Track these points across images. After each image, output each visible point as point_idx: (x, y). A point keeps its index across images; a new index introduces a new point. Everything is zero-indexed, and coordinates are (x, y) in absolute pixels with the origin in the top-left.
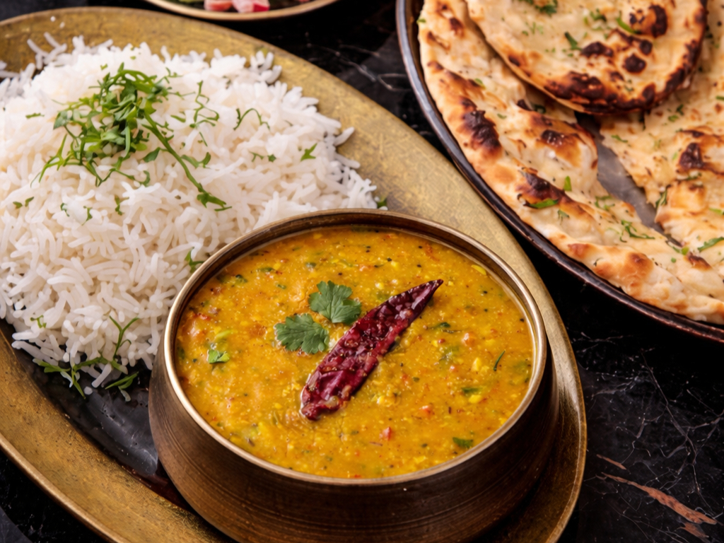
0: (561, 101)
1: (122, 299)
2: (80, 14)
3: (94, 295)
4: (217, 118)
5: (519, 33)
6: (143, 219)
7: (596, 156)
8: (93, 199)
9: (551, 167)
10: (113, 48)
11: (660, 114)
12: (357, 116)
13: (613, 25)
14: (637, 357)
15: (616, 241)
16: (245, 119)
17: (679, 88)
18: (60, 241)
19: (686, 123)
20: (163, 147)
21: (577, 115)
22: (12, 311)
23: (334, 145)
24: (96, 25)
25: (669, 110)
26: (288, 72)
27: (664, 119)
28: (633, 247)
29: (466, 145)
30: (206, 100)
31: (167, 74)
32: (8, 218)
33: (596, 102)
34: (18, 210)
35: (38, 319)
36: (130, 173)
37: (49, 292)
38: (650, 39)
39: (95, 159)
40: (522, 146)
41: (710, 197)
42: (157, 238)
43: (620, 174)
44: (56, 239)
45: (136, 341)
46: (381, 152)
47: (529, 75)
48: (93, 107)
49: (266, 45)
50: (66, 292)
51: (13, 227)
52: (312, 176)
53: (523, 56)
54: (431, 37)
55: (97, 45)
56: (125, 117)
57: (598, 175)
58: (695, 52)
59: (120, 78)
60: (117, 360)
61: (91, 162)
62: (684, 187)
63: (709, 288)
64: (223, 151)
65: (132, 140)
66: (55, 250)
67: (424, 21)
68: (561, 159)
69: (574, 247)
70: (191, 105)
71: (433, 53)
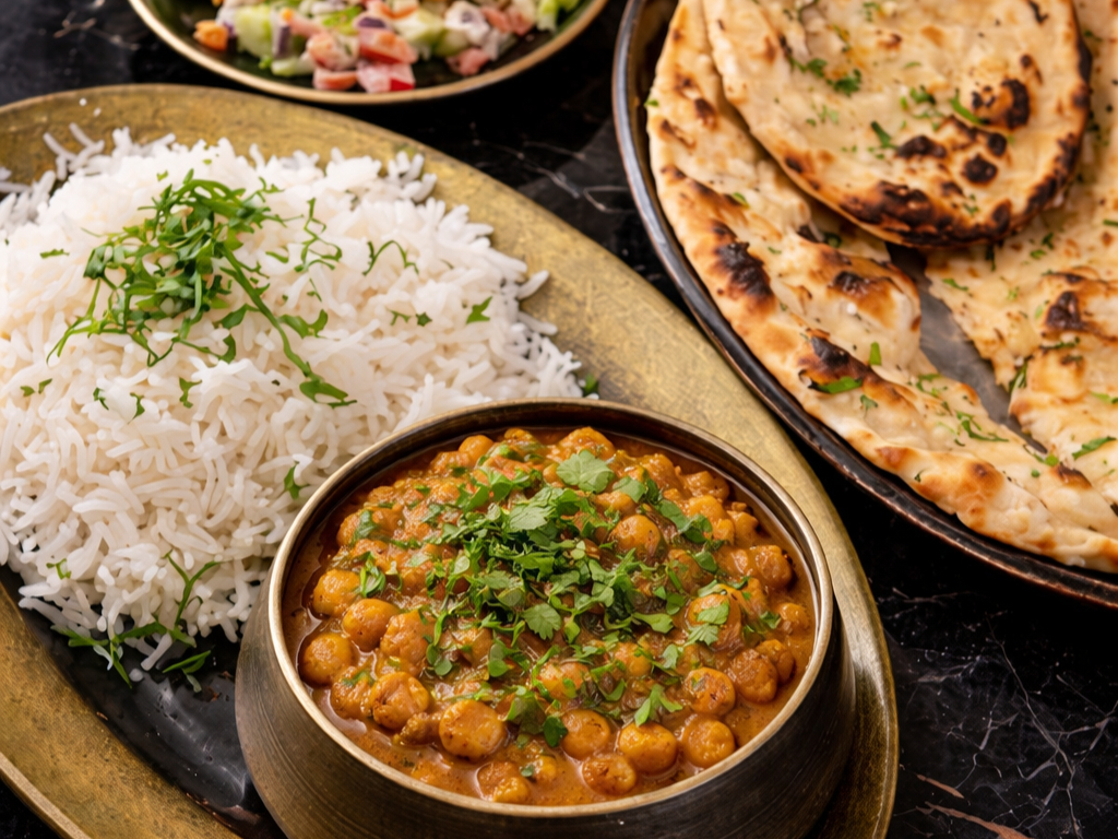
0: (865, 227)
1: (190, 533)
2: (124, 95)
3: (144, 530)
4: (339, 254)
5: (801, 122)
6: (222, 415)
7: (918, 311)
8: (145, 383)
9: (850, 329)
10: (176, 146)
11: (1017, 248)
12: (552, 253)
13: (946, 110)
14: (979, 625)
15: (950, 444)
16: (381, 258)
17: (1047, 207)
18: (93, 447)
19: (1058, 261)
20: (252, 304)
21: (890, 247)
22: (18, 553)
23: (517, 299)
24: (149, 112)
25: (1032, 241)
26: (446, 184)
27: (1024, 255)
28: (975, 454)
29: (720, 292)
30: (322, 227)
31: (260, 186)
32: (12, 411)
33: (920, 230)
34: (27, 398)
35: (58, 565)
36: (201, 343)
37: (75, 524)
38: (1004, 132)
39: (148, 323)
40: (805, 295)
41: (1092, 374)
42: (244, 444)
43: (956, 339)
44: (87, 444)
45: (210, 598)
46: (588, 309)
47: (817, 187)
48: (144, 239)
49: (412, 143)
50: (103, 524)
51: (19, 425)
52: (483, 349)
53: (808, 157)
54: (666, 127)
55: (150, 141)
56: (193, 256)
57: (921, 340)
58: (1072, 151)
59: (187, 194)
60: (181, 628)
61: (141, 327)
62: (1053, 359)
63: (1090, 516)
64: (346, 309)
65: (204, 291)
66: (86, 458)
67: (655, 104)
68: (866, 316)
69: (886, 453)
70: (298, 234)
71: (669, 153)
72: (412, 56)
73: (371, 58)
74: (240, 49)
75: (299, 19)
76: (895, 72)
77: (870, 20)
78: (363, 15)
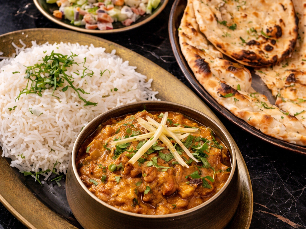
0: (238, 61)
1: (57, 146)
2: (34, 31)
3: (44, 145)
4: (93, 73)
5: (220, 36)
6: (63, 115)
7: (251, 77)
8: (42, 106)
9: (232, 80)
10: (49, 45)
11: (279, 65)
13: (260, 34)
15: (259, 110)
17: (287, 57)
18: (29, 124)
19: (290, 67)
20: (69, 85)
22: (10, 153)
24: (41, 36)
27: (281, 67)
28: (265, 113)
29: (196, 72)
31: (72, 55)
32: (7, 115)
33: (253, 61)
34: (10, 111)
35: (21, 155)
36: (57, 95)
37: (25, 144)
38: (275, 39)
39: (42, 90)
40: (220, 72)
41: (299, 93)
43: (262, 85)
44: (27, 123)
45: (63, 162)
47: (225, 51)
50: (32, 144)
51: (9, 118)
52: (134, 97)
53: (223, 44)
54: (184, 34)
55: (42, 44)
56: (54, 73)
57: (252, 84)
58: (293, 44)
59: (52, 57)
60: (55, 170)
61: (40, 91)
62: (288, 89)
63: (298, 129)
64: (95, 87)
65: (57, 82)
66: (27, 127)
67: (181, 29)
68: (236, 77)
69: (240, 113)
71: (184, 40)
72: (112, 21)
73: (101, 21)
74: (65, 18)
75: (81, 10)
76: (245, 24)
77: (238, 10)
78: (99, 9)
